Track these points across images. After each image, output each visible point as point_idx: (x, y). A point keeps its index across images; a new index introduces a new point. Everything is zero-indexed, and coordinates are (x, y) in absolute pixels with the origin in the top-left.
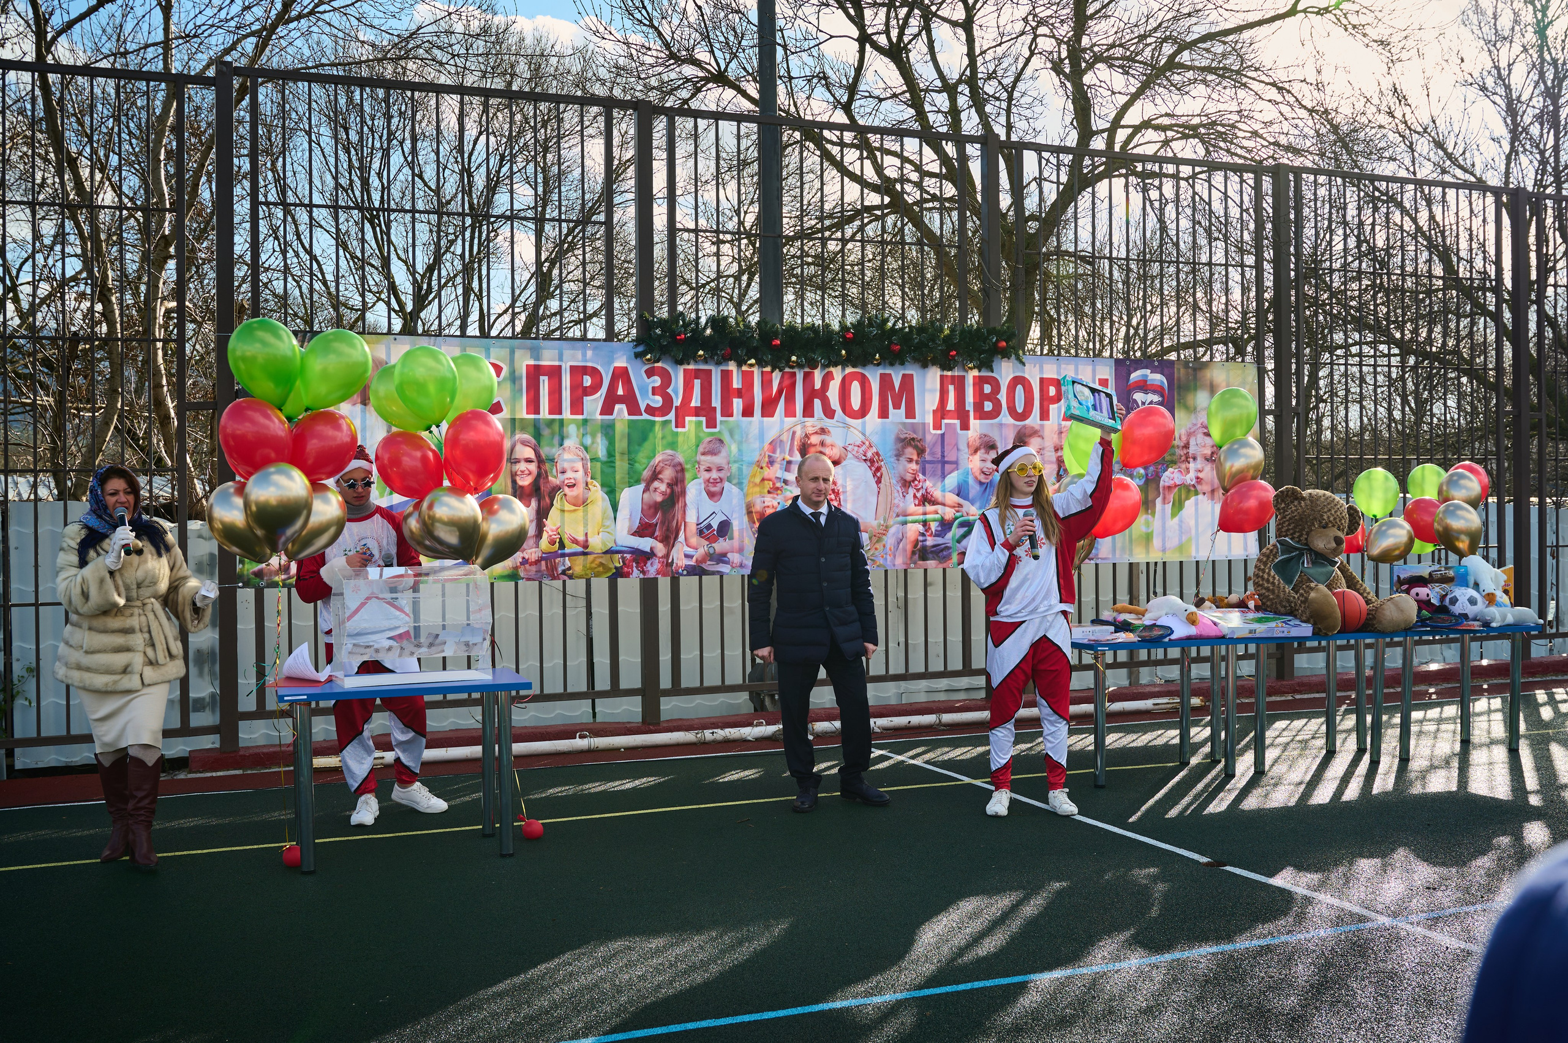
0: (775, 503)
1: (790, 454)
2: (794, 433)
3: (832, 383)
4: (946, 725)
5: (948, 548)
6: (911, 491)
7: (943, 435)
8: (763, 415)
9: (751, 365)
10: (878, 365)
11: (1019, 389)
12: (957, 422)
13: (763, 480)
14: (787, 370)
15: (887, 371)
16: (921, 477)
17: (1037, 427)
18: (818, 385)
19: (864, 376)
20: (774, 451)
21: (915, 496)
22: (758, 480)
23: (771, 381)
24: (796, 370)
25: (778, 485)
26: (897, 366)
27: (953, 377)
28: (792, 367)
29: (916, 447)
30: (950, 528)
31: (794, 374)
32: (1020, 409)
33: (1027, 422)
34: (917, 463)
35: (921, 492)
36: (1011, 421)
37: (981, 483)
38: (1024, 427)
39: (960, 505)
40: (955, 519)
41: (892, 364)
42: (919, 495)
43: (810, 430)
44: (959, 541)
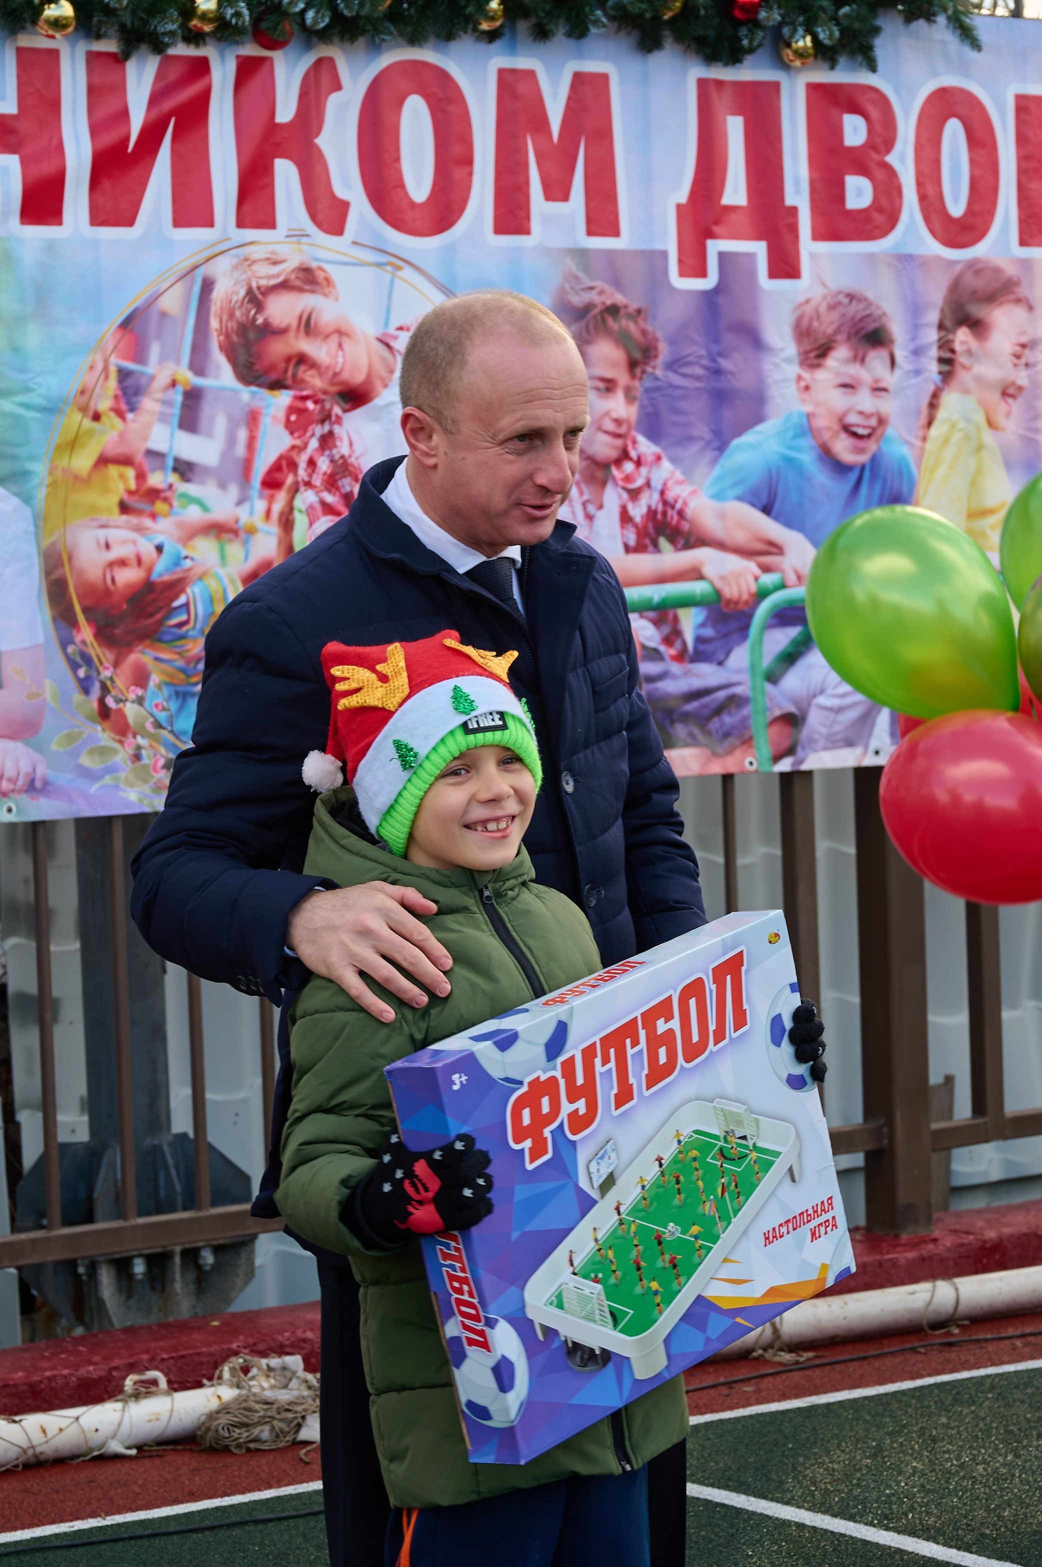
0: (146, 548)
1: (198, 366)
2: (208, 286)
3: (333, 101)
4: (798, 1346)
5: (736, 702)
6: (613, 497)
7: (710, 298)
8: (99, 217)
9: (58, 24)
10: (492, 36)
11: (953, 130)
12: (759, 249)
13: (103, 461)
14: (181, 50)
15: (522, 62)
16: (645, 446)
17: (1010, 270)
18: (285, 112)
19: (444, 77)
20: (138, 354)
21: (625, 518)
22: (83, 462)
23: (120, 88)
24: (208, 51)
25: (156, 480)
26: (559, 39)
27: (741, 87)
28: (194, 38)
29: (622, 339)
30: (744, 630)
31: (201, 67)
32: (957, 207)
33: (980, 250)
34: (630, 397)
35: (650, 499)
36: (934, 248)
37: (839, 467)
38: (975, 267)
39: (775, 548)
40: (761, 595)
41: (542, 34)
42: (638, 512)
43: (266, 275)
44: (773, 678)
